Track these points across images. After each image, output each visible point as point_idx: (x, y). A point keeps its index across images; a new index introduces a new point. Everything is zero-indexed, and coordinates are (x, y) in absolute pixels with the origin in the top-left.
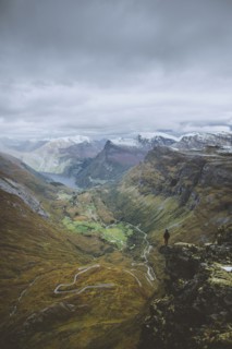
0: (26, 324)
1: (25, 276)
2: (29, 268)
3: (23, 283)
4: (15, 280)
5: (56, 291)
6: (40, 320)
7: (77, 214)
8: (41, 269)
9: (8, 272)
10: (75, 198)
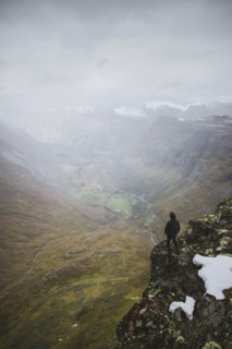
0: (44, 279)
1: (38, 241)
2: (40, 234)
3: (36, 247)
4: (30, 244)
5: (67, 254)
6: (56, 276)
7: (83, 185)
8: (52, 235)
9: (22, 237)
10: (80, 169)
